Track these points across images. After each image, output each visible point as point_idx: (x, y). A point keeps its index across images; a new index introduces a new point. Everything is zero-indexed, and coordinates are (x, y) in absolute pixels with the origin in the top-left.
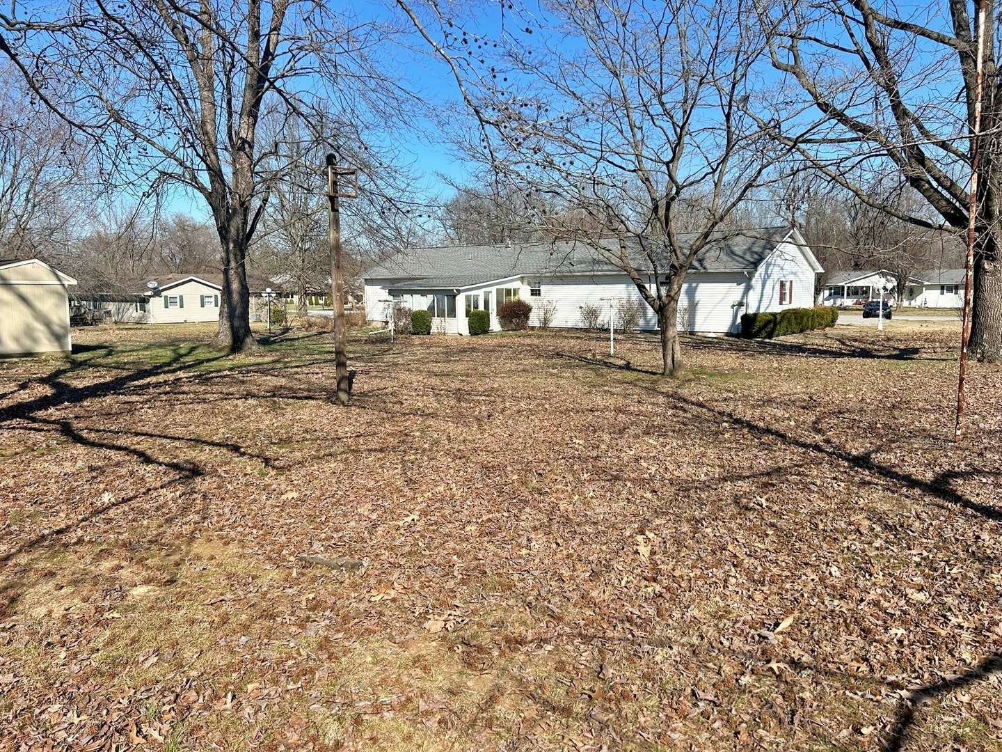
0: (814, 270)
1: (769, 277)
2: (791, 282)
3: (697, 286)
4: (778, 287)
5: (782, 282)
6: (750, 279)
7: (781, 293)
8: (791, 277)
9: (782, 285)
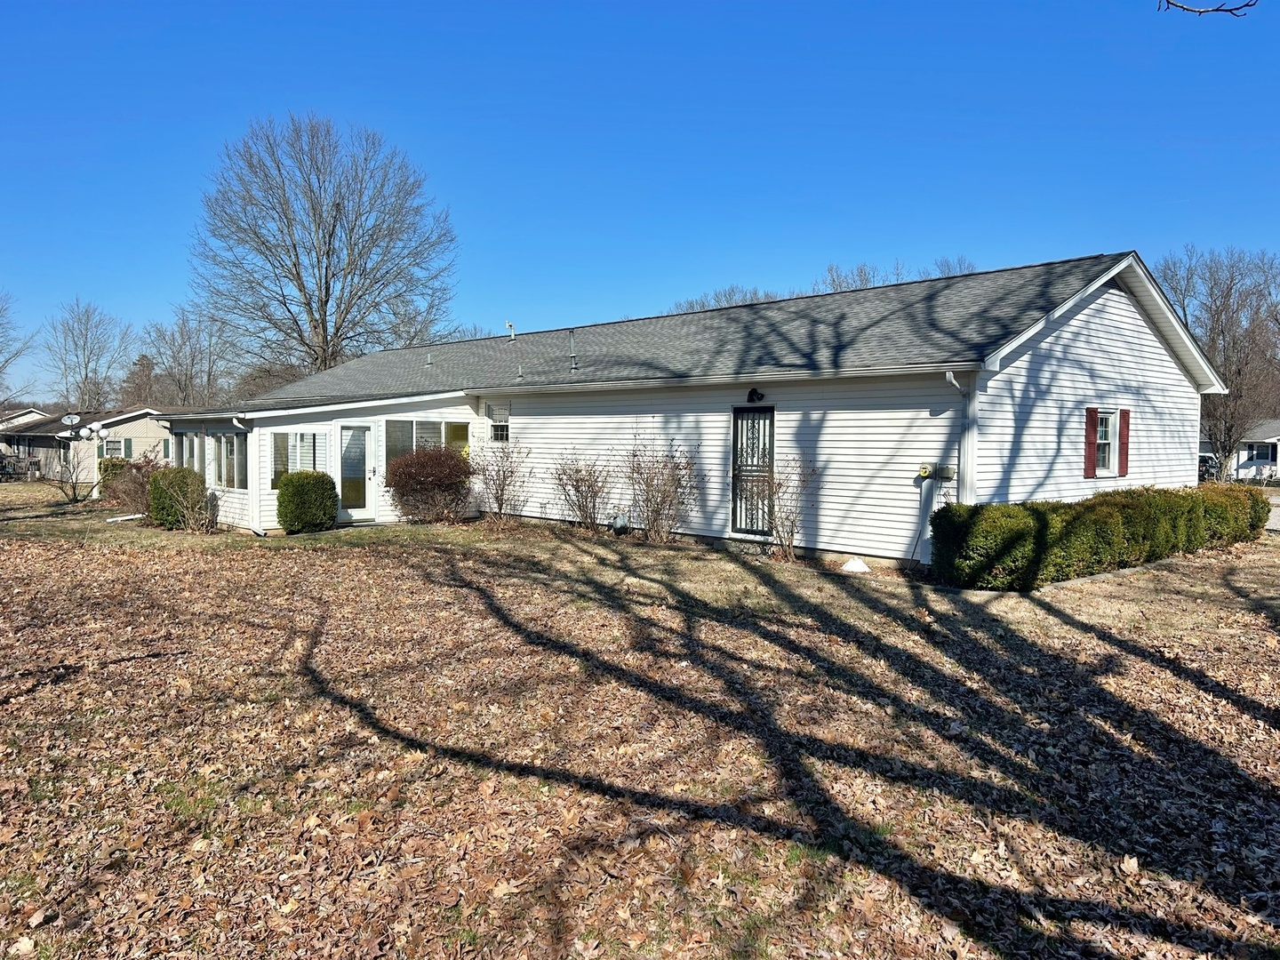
0: (1198, 386)
1: (1043, 394)
2: (1125, 415)
3: (823, 420)
4: (1077, 426)
5: (1091, 413)
6: (968, 396)
7: (1090, 443)
8: (1125, 402)
9: (1094, 421)
